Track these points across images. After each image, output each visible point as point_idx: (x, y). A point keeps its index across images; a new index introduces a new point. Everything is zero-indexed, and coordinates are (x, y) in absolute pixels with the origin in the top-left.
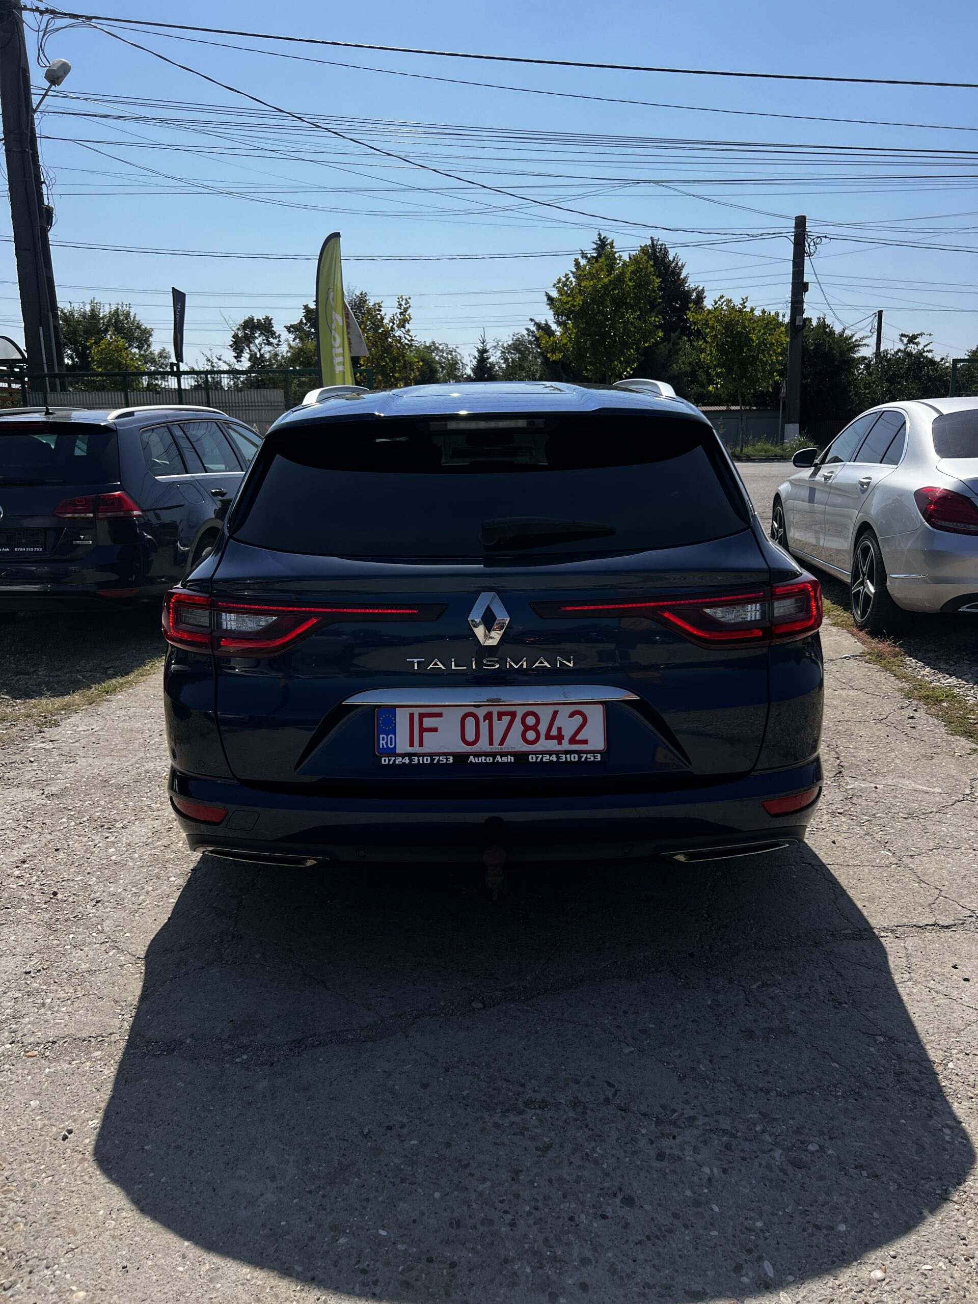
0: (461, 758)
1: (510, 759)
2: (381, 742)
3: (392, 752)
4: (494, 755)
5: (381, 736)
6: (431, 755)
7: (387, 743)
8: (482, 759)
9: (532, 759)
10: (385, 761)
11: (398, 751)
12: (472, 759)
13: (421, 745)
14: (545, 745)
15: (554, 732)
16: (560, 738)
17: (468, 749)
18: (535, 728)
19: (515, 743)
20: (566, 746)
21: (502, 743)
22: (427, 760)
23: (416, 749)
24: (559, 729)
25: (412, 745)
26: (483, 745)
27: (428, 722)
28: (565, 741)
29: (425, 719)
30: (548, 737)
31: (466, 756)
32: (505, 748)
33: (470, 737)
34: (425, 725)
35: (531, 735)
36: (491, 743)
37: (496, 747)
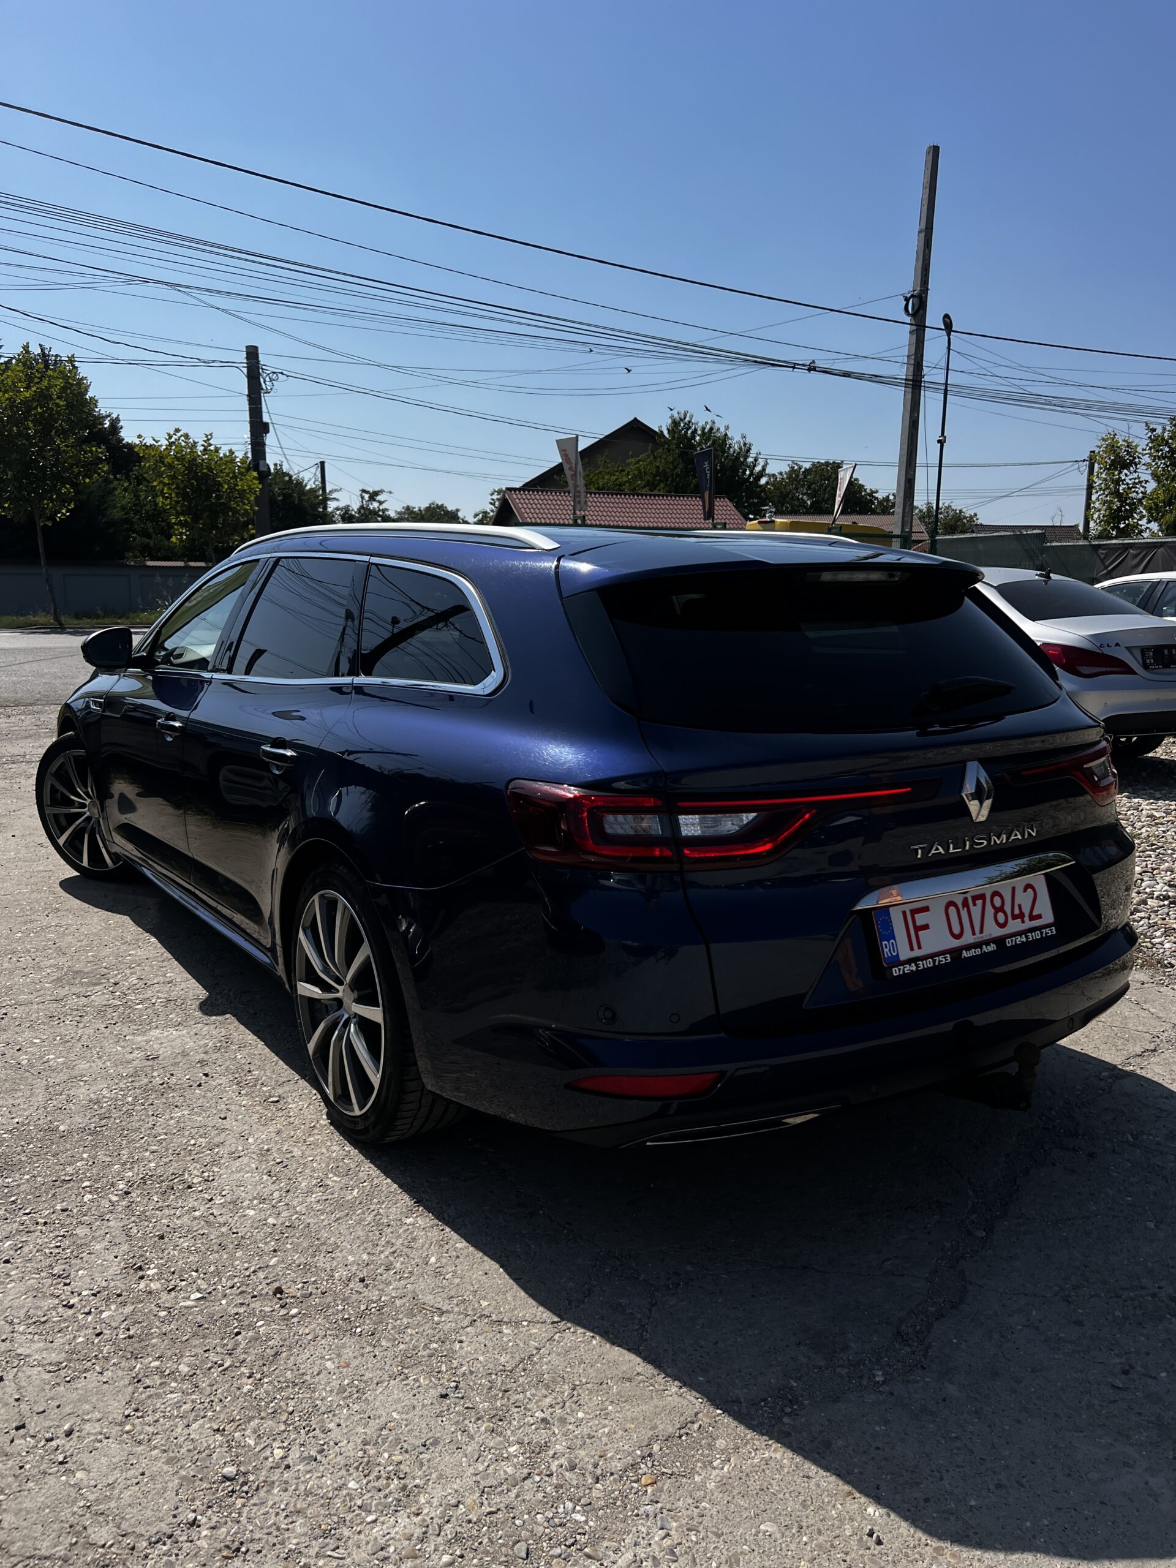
0: (955, 952)
1: (992, 947)
2: (885, 950)
3: (897, 962)
4: (978, 945)
5: (884, 943)
6: (932, 956)
7: (890, 951)
8: (973, 952)
9: (1009, 943)
10: (896, 972)
11: (902, 958)
12: (965, 954)
13: (920, 947)
14: (1015, 926)
15: (1017, 911)
16: (1021, 916)
17: (955, 943)
18: (1001, 909)
19: (993, 931)
20: (1029, 924)
21: (981, 932)
22: (929, 963)
23: (917, 953)
24: (1020, 906)
25: (912, 949)
26: (968, 938)
27: (921, 919)
28: (1026, 919)
29: (917, 916)
30: (1014, 917)
31: (959, 950)
32: (985, 936)
33: (957, 931)
34: (919, 923)
35: (1001, 917)
36: (974, 933)
37: (979, 937)
